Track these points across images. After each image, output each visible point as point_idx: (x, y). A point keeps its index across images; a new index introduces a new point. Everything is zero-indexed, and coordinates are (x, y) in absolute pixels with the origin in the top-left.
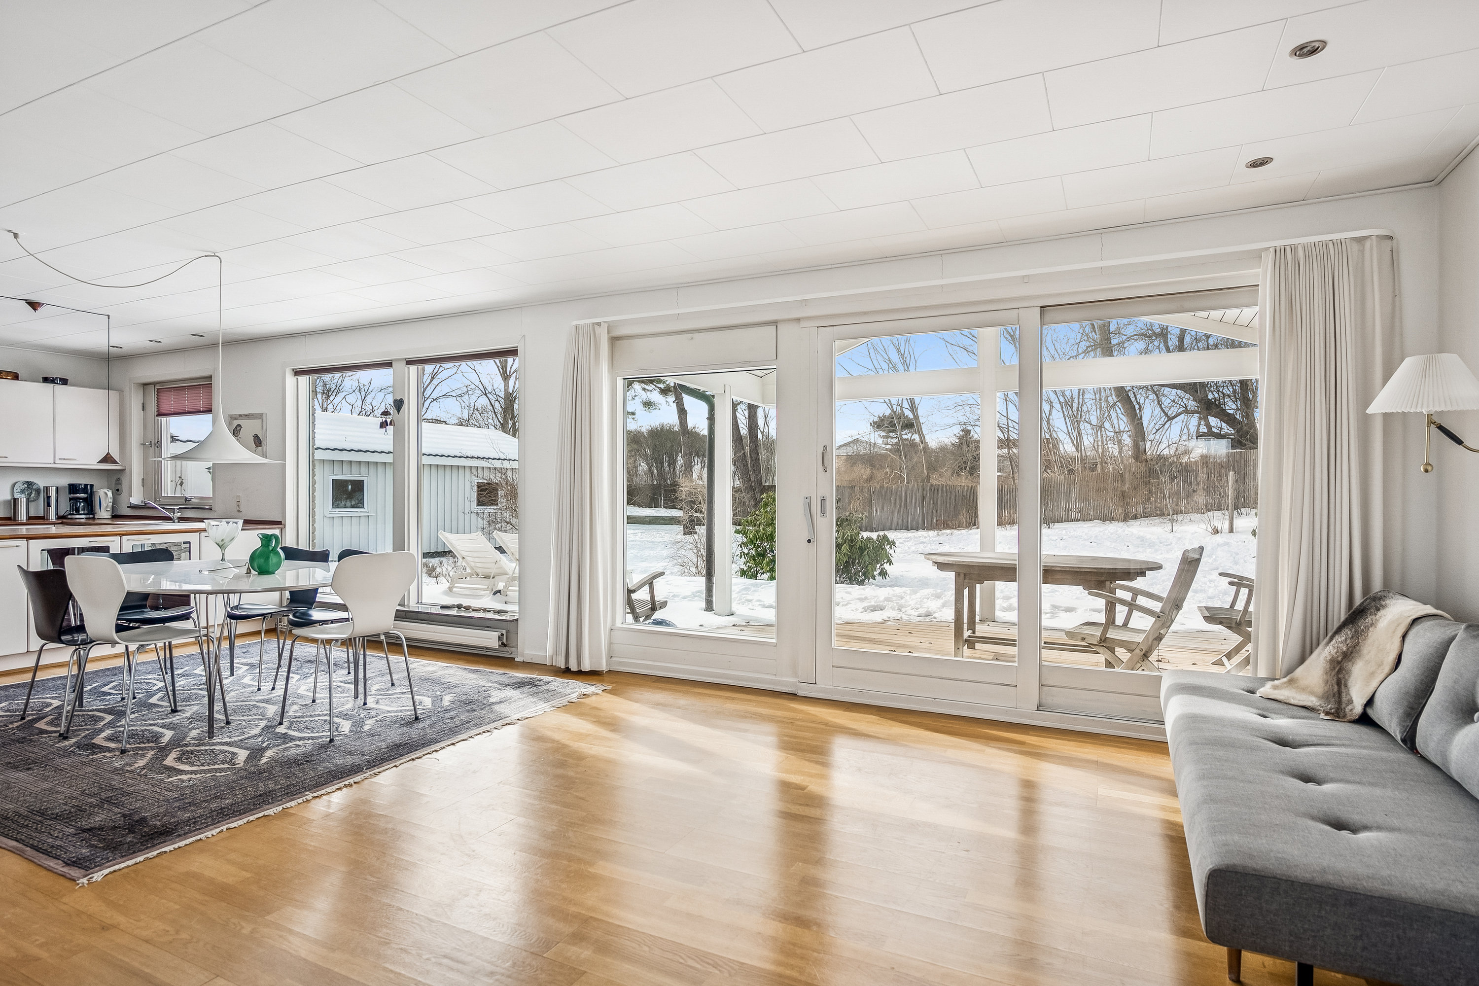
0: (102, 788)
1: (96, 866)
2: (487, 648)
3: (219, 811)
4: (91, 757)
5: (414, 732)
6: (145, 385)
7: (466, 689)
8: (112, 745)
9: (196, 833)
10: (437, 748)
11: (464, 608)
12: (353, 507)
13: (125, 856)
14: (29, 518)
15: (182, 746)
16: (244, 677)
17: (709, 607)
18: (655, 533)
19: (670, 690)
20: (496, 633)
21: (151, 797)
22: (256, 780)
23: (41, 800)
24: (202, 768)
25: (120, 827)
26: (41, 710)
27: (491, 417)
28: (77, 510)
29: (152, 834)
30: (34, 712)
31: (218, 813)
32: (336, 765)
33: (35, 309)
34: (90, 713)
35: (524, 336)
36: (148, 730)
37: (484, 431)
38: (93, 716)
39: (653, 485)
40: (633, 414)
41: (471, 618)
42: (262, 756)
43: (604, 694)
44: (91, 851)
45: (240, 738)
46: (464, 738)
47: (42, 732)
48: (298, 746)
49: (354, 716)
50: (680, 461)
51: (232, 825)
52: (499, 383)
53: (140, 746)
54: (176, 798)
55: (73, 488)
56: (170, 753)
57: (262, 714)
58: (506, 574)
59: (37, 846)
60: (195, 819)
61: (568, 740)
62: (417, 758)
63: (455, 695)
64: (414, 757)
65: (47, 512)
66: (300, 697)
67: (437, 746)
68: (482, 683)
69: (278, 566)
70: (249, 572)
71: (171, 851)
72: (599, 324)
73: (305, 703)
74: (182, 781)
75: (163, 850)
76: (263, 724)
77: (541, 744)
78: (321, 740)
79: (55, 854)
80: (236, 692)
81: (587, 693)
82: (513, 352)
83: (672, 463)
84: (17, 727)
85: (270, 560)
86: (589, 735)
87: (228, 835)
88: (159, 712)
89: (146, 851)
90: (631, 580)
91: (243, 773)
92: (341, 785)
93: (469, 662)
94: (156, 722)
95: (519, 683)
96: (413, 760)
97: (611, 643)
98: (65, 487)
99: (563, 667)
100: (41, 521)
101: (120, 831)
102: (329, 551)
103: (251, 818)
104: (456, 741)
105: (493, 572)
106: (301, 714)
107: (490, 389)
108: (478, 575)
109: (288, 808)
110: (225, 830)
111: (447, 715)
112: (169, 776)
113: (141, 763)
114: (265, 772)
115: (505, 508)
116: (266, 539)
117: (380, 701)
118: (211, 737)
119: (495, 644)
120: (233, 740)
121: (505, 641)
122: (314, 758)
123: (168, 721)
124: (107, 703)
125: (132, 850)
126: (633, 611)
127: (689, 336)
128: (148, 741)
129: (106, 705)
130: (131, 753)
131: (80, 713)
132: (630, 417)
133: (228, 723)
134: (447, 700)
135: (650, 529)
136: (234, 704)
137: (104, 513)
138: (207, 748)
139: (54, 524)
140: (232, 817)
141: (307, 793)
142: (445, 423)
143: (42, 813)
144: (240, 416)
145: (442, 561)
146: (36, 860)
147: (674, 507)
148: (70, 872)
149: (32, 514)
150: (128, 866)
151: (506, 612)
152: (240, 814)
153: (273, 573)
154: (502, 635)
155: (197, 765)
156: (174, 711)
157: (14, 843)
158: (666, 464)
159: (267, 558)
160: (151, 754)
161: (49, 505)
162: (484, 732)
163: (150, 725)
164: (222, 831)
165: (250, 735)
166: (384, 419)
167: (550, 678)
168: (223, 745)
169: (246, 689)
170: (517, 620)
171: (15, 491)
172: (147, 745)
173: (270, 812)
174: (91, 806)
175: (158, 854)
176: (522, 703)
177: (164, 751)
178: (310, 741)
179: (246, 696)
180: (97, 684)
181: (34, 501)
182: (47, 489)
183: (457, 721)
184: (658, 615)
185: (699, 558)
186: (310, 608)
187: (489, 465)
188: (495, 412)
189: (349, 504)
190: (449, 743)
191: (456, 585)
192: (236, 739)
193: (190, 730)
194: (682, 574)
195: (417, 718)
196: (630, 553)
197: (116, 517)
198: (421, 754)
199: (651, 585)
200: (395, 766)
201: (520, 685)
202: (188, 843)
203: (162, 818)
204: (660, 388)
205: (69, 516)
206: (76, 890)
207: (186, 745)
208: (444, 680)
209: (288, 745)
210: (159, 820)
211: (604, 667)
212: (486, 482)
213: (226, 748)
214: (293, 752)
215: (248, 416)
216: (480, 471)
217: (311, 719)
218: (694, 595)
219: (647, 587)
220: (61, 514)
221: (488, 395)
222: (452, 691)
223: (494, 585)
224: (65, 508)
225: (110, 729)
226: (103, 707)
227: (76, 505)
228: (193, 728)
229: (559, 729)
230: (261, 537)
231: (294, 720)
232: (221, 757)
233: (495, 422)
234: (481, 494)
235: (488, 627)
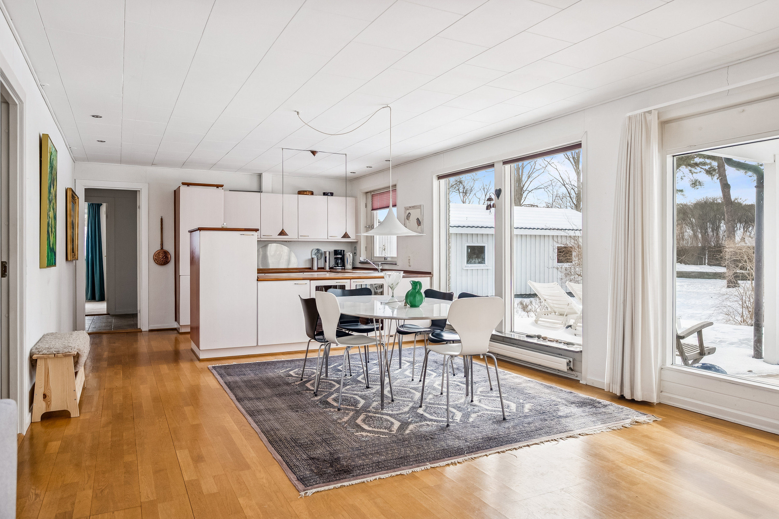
0: (325, 431)
1: (310, 485)
2: (559, 370)
3: (377, 464)
4: (324, 410)
5: (502, 429)
6: (367, 193)
7: (541, 401)
8: (335, 404)
9: (362, 476)
10: (516, 447)
11: (542, 338)
12: (479, 263)
13: (325, 482)
14: (318, 268)
15: (367, 412)
16: (406, 370)
17: (758, 355)
18: (700, 285)
19: (721, 431)
20: (565, 360)
21: (345, 443)
22: (400, 445)
23: (297, 432)
24: (374, 429)
25: (327, 461)
26: (310, 376)
27: (568, 201)
28: (337, 264)
29: (341, 471)
30: (307, 377)
31: (376, 465)
32: (448, 446)
33: (314, 155)
34: (330, 381)
35: (586, 132)
36: (353, 397)
37: (563, 210)
38: (331, 384)
39: (698, 247)
40: (682, 191)
41: (547, 346)
42: (407, 428)
43: (655, 424)
44: (310, 474)
45: (397, 412)
46: (537, 443)
47: (308, 389)
48: (428, 425)
49: (464, 409)
50: (723, 227)
51: (382, 476)
52: (573, 176)
53: (347, 407)
54: (357, 448)
55: (336, 252)
56: (360, 416)
57: (412, 398)
58: (576, 313)
59: (288, 463)
60: (364, 466)
61: (622, 462)
62: (502, 452)
63: (533, 404)
64: (499, 450)
65: (325, 265)
66: (434, 389)
67: (516, 445)
68: (554, 398)
69: (421, 302)
70: (405, 305)
71: (347, 486)
72: (650, 112)
73: (436, 394)
74: (363, 436)
75: (344, 484)
76: (411, 404)
77: (598, 460)
78: (442, 424)
79: (294, 470)
80: (401, 380)
81: (640, 421)
82: (578, 145)
83: (716, 229)
84: (298, 384)
85: (416, 298)
86: (641, 462)
87: (379, 483)
88: (361, 386)
89: (335, 482)
90: (680, 327)
91: (395, 439)
92: (449, 462)
93: (545, 379)
94: (358, 393)
95: (582, 402)
96: (499, 452)
97: (661, 380)
98: (332, 252)
99: (618, 394)
100: (322, 270)
101: (326, 463)
102: (453, 293)
103: (394, 474)
104: (531, 443)
105: (566, 311)
106: (433, 402)
107: (567, 181)
108: (555, 313)
109: (415, 472)
110: (378, 479)
111: (526, 420)
112: (357, 431)
113: (346, 419)
114: (406, 441)
115: (577, 264)
116: (416, 285)
117: (482, 401)
118: (382, 409)
119: (564, 367)
120: (393, 413)
121: (572, 366)
122: (436, 436)
123: (363, 393)
124: (338, 376)
125: (329, 481)
126: (682, 354)
127: (740, 109)
128: (352, 405)
129: (337, 378)
130: (343, 411)
131: (326, 381)
132: (679, 193)
133: (393, 401)
134: (528, 406)
135: (695, 282)
136: (398, 388)
137: (349, 266)
138: (379, 416)
139: (327, 272)
140: (383, 470)
141: (428, 464)
142: (537, 206)
143: (295, 441)
144: (410, 207)
145: (532, 301)
146: (286, 472)
147: (719, 265)
148: (298, 485)
149: (319, 267)
150: (325, 490)
151: (572, 344)
152: (388, 469)
153: (418, 307)
154: (570, 362)
155: (372, 427)
156: (368, 387)
157: (280, 458)
158: (710, 230)
159: (415, 297)
160: (351, 413)
161: (326, 262)
162: (552, 440)
163: (355, 395)
164: (376, 479)
165: (403, 411)
166: (489, 204)
167: (607, 402)
168: (387, 415)
169: (406, 379)
170: (581, 352)
171: (313, 254)
172: (351, 407)
173: (404, 472)
174: (317, 442)
175: (340, 486)
176: (583, 420)
177: (358, 413)
178: (436, 423)
179: (405, 383)
180: (336, 364)
181: (320, 259)
182: (325, 252)
183: (532, 427)
184: (706, 360)
185: (744, 309)
186: (442, 331)
187: (566, 234)
188: (571, 197)
189: (477, 261)
190: (526, 444)
191: (540, 319)
192: (395, 412)
193: (373, 401)
194: (727, 321)
195: (504, 419)
196: (679, 301)
197: (354, 268)
198: (504, 449)
199: (700, 334)
200: (486, 455)
201: (582, 404)
202: (357, 483)
203: (348, 460)
204: (705, 170)
205: (334, 268)
206: (298, 499)
207: (369, 412)
208: (526, 391)
209: (422, 423)
210: (346, 462)
211: (654, 400)
212: (563, 246)
213: (388, 418)
214: (425, 429)
215: (414, 207)
216: (559, 238)
217: (439, 406)
218: (741, 343)
219: (696, 334)
220: (331, 266)
221: (566, 185)
222: (531, 401)
223: (567, 321)
224: (333, 263)
225: (336, 394)
226: (336, 379)
227: (337, 261)
228: (375, 401)
229: (614, 450)
230: (412, 283)
231: (429, 405)
232: (385, 423)
233: (572, 204)
234: (560, 255)
235: (559, 354)
